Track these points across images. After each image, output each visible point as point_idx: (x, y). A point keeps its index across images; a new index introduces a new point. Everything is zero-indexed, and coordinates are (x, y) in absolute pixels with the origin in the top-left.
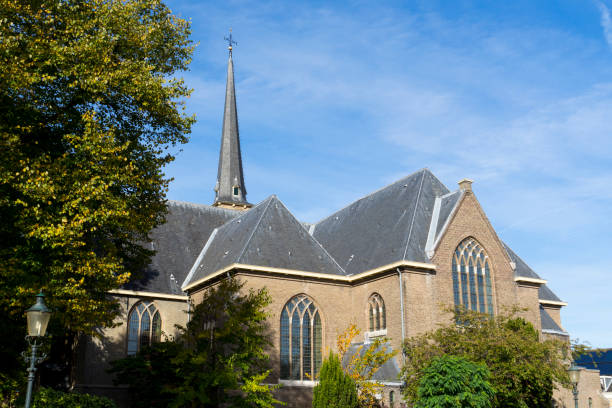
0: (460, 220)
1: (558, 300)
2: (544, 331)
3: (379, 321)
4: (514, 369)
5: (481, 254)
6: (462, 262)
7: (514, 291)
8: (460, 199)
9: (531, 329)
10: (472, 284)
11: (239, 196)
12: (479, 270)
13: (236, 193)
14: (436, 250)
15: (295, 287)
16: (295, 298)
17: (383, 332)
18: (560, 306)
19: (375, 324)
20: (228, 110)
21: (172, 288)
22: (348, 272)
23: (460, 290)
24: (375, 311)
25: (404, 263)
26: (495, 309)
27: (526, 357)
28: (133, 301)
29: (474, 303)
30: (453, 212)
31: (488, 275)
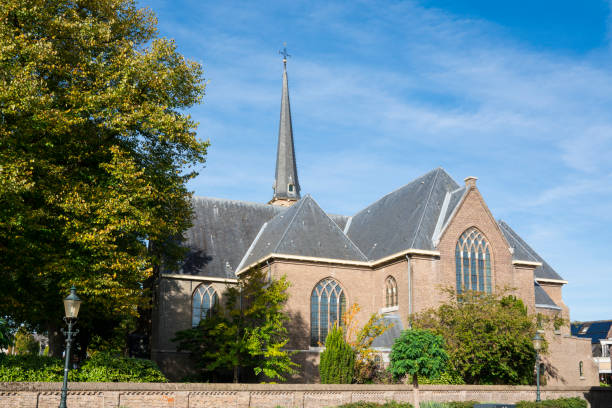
0: (464, 213)
1: (561, 279)
2: (537, 305)
3: (393, 299)
4: (495, 338)
5: (483, 241)
6: (465, 248)
7: (511, 272)
8: (464, 195)
9: (520, 305)
10: (473, 267)
11: (293, 193)
12: (480, 255)
13: (291, 190)
14: (441, 239)
15: (323, 272)
16: (323, 280)
17: (395, 308)
18: (562, 284)
19: (390, 302)
20: (283, 117)
21: (228, 273)
22: (370, 259)
23: (462, 272)
24: (390, 291)
25: (412, 251)
26: (493, 287)
27: (509, 328)
28: (195, 284)
29: (474, 283)
30: (458, 206)
31: (488, 259)
